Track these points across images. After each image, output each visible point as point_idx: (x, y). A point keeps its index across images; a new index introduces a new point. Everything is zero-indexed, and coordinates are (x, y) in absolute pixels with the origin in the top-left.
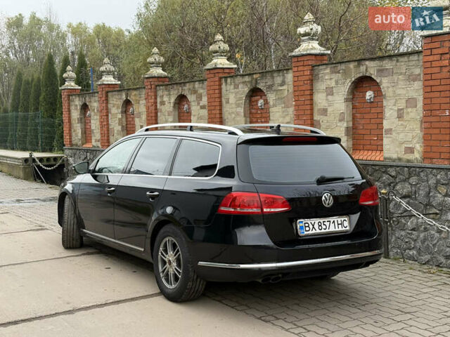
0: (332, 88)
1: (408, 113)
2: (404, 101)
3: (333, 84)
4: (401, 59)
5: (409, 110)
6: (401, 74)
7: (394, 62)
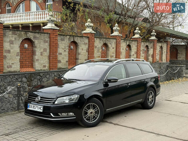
0: (13, 41)
1: (44, 53)
2: (43, 49)
3: (14, 39)
4: (42, 34)
5: (45, 52)
6: (42, 40)
7: (39, 35)
